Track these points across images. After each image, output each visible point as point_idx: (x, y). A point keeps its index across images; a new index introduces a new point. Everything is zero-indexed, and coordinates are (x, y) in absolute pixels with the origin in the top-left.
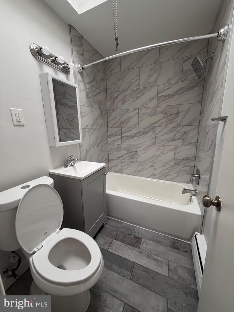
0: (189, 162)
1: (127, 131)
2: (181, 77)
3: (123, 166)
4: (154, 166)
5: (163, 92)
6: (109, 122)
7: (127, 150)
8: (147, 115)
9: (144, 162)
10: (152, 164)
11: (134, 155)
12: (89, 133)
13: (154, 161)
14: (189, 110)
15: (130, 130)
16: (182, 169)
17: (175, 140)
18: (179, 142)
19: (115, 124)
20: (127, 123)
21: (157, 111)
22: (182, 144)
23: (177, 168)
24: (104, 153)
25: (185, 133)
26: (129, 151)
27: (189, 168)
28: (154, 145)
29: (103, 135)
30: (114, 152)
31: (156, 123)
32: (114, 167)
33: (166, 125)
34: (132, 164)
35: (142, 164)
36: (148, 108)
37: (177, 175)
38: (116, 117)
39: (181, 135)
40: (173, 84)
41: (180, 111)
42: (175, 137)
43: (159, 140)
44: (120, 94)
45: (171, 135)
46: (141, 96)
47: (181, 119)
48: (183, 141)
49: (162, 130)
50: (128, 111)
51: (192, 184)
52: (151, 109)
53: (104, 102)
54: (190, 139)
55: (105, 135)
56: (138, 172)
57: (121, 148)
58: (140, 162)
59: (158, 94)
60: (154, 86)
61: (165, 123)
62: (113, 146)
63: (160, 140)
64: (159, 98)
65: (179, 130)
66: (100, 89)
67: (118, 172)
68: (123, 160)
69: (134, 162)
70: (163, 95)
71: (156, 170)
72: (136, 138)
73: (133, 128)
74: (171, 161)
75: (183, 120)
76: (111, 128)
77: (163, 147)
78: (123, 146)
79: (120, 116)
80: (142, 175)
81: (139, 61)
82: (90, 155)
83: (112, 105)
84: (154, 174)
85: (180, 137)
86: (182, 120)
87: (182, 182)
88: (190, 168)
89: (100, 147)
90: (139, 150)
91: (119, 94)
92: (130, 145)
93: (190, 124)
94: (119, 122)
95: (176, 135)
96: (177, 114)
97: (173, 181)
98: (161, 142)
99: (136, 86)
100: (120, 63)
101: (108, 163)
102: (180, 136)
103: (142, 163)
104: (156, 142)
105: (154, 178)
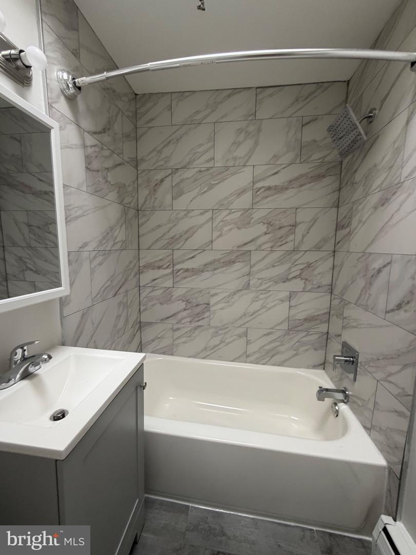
0: (318, 324)
1: (187, 258)
2: (299, 154)
3: (175, 337)
4: (247, 336)
5: (263, 179)
6: (143, 235)
7: (187, 301)
8: (232, 226)
9: (226, 326)
10: (242, 330)
11: (203, 313)
12: (91, 262)
13: (246, 325)
14: (315, 220)
15: (193, 257)
16: (304, 339)
17: (290, 280)
18: (298, 285)
19: (157, 241)
20: (187, 240)
21: (252, 218)
22: (304, 288)
23: (295, 336)
24: (130, 310)
25: (309, 265)
26: (189, 303)
27: (317, 336)
28: (245, 289)
29: (128, 266)
30: (154, 305)
31: (250, 242)
32: (153, 340)
33: (272, 247)
34: (197, 332)
35: (221, 332)
36: (233, 211)
37: (295, 352)
38: (159, 226)
39: (302, 270)
40: (284, 166)
41: (298, 220)
42: (290, 273)
43: (257, 280)
44: (170, 175)
45: (280, 270)
46: (217, 184)
47: (301, 238)
48: (304, 283)
49: (263, 259)
50: (188, 213)
51: (324, 369)
52: (239, 214)
53: (130, 189)
54: (319, 277)
55: (132, 265)
56: (210, 350)
57: (172, 296)
58: (216, 327)
59: (254, 183)
60: (244, 166)
61: (269, 245)
62: (152, 291)
63: (259, 279)
64: (257, 192)
65: (297, 260)
66: (121, 156)
67: (164, 353)
68: (177, 323)
69: (203, 328)
70: (263, 187)
71: (251, 343)
72: (206, 275)
73: (200, 251)
74: (282, 323)
75: (304, 240)
76: (148, 249)
77: (265, 294)
78: (178, 293)
79: (171, 225)
80: (220, 357)
81: (213, 111)
82: (93, 324)
83: (151, 198)
84: (248, 354)
85: (300, 274)
86: (302, 240)
87: (305, 368)
88: (319, 337)
89: (120, 298)
90: (213, 301)
91: (167, 174)
92: (192, 289)
93: (318, 248)
94: (166, 237)
95: (292, 270)
96: (293, 226)
97: (285, 366)
98: (261, 284)
99: (208, 161)
100: (170, 108)
101: (139, 332)
102: (298, 272)
103: (221, 330)
104: (250, 284)
105: (246, 362)
